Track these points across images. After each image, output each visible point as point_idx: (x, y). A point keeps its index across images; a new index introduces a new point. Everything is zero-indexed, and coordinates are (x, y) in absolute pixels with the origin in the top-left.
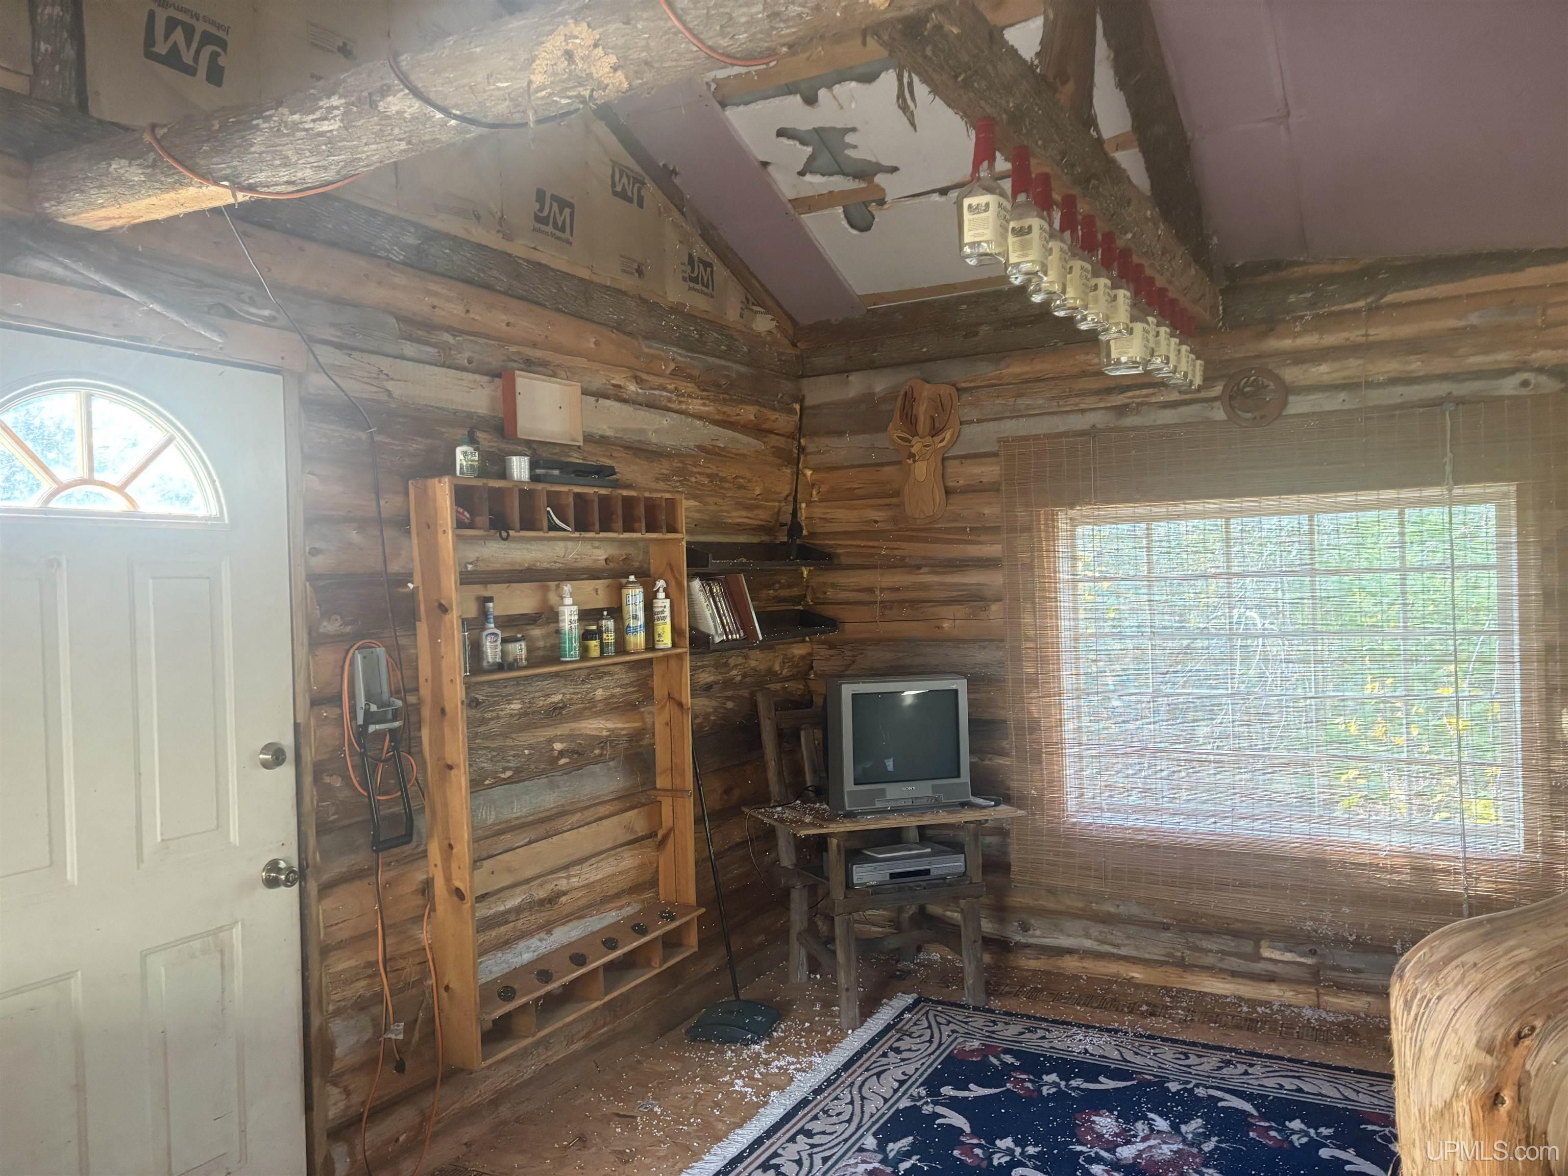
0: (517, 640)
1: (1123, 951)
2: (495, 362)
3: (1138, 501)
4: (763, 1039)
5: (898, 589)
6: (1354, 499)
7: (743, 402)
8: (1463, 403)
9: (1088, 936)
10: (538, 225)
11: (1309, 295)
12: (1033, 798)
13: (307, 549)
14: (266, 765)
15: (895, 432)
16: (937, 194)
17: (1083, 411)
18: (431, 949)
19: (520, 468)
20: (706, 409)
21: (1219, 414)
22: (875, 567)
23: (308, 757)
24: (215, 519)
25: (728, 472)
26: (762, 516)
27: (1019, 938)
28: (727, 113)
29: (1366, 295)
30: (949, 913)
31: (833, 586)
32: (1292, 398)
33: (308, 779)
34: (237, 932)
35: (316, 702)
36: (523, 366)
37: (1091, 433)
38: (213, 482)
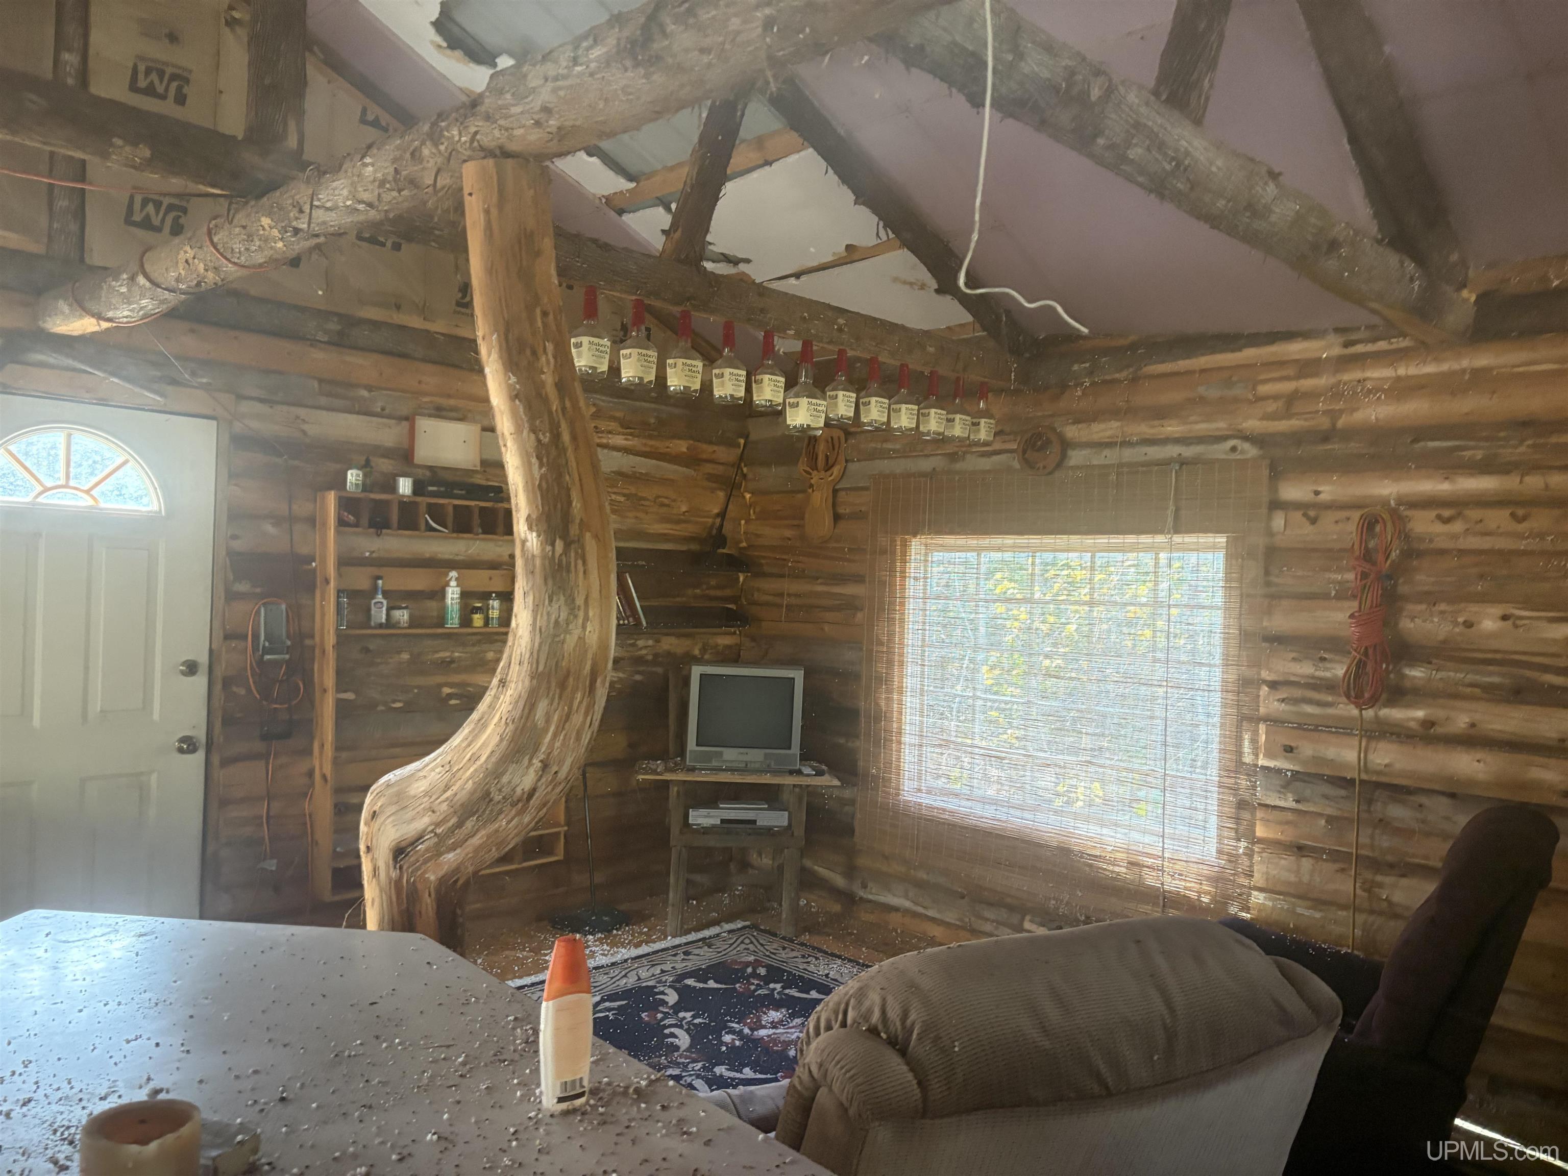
0: (400, 608)
1: (930, 913)
2: (405, 410)
3: (959, 534)
4: (598, 932)
5: (799, 596)
6: (1106, 541)
7: (675, 436)
8: (1187, 464)
9: (906, 897)
10: (459, 309)
11: (1087, 365)
12: (873, 776)
13: (229, 534)
14: (183, 673)
15: (802, 466)
16: (793, 279)
17: (927, 456)
18: (310, 816)
19: (405, 486)
20: (630, 443)
21: (1016, 465)
22: (782, 576)
23: (219, 673)
24: (156, 512)
25: (647, 492)
26: (689, 529)
27: (861, 893)
28: (623, 218)
29: (1128, 367)
30: (816, 868)
31: (758, 590)
32: (1070, 453)
33: (218, 687)
34: (154, 777)
35: (227, 637)
36: (433, 412)
37: (932, 474)
38: (155, 489)
